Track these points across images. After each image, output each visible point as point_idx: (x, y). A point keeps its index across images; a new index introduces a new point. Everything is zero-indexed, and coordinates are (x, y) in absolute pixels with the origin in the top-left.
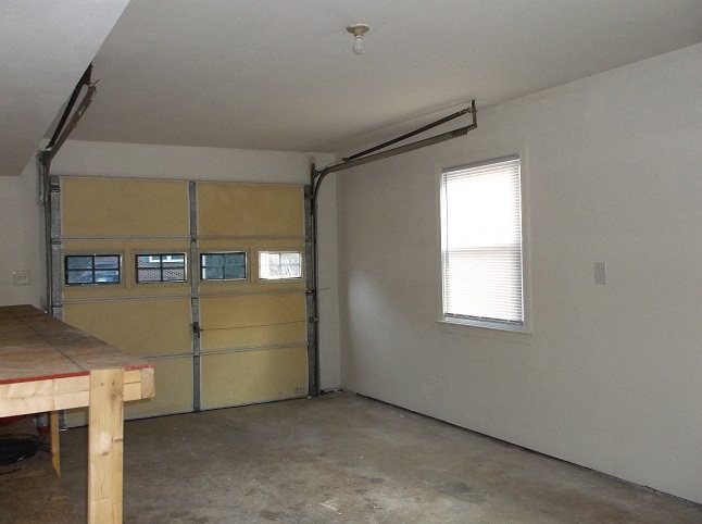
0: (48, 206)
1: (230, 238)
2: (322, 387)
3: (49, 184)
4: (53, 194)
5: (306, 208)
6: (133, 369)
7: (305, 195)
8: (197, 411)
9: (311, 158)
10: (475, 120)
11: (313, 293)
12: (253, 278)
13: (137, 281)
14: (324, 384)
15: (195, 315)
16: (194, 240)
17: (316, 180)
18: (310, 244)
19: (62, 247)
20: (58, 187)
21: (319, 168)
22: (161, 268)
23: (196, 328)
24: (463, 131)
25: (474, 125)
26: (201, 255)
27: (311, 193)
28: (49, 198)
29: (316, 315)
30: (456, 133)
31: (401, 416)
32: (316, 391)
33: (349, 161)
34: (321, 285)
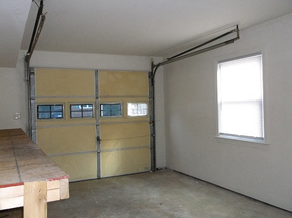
0: (29, 82)
1: (114, 97)
2: (158, 166)
3: (29, 72)
4: (32, 76)
5: (149, 82)
6: (54, 179)
7: (149, 76)
8: (99, 178)
9: (152, 59)
10: (238, 35)
11: (153, 123)
12: (125, 116)
13: (71, 117)
14: (158, 165)
15: (98, 133)
16: (97, 98)
17: (154, 69)
18: (151, 99)
19: (36, 101)
20: (34, 73)
21: (155, 64)
22: (82, 111)
23: (98, 139)
24: (232, 41)
25: (238, 38)
26: (101, 105)
27: (152, 76)
28: (30, 79)
29: (154, 133)
30: (227, 43)
31: (197, 182)
32: (154, 169)
33: (170, 60)
34: (157, 119)
